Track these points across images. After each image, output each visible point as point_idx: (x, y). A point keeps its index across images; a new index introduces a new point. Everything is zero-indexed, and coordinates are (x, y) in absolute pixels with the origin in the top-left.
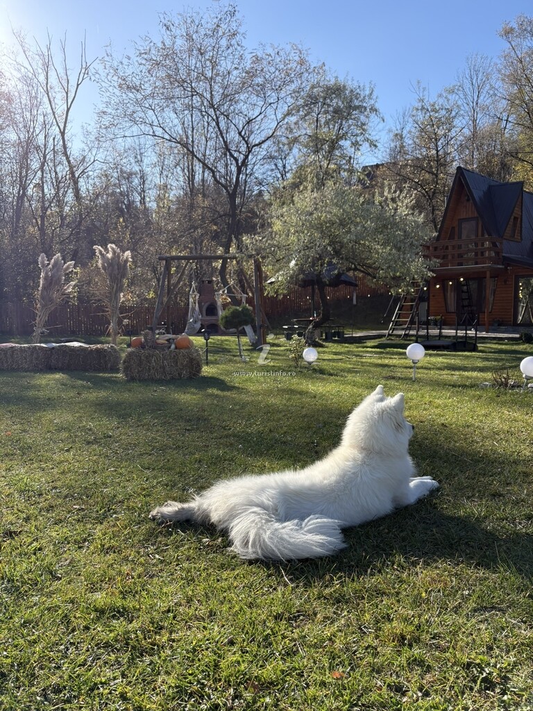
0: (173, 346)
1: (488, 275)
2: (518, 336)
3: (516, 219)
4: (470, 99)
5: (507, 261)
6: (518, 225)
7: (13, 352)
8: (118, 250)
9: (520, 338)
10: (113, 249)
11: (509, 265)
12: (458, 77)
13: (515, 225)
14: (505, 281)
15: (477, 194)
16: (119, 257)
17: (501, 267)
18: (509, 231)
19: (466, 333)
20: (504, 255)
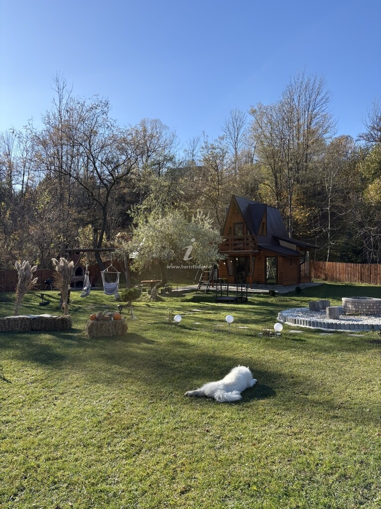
0: (112, 319)
1: (251, 255)
2: (268, 291)
3: (263, 223)
4: (233, 136)
5: (260, 248)
6: (265, 227)
7: (9, 321)
8: (66, 261)
9: (269, 293)
10: (63, 260)
11: (261, 250)
12: (226, 123)
13: (263, 227)
14: (260, 259)
15: (243, 209)
16: (67, 265)
17: (257, 251)
18: (260, 230)
19: (242, 289)
20: (258, 244)
